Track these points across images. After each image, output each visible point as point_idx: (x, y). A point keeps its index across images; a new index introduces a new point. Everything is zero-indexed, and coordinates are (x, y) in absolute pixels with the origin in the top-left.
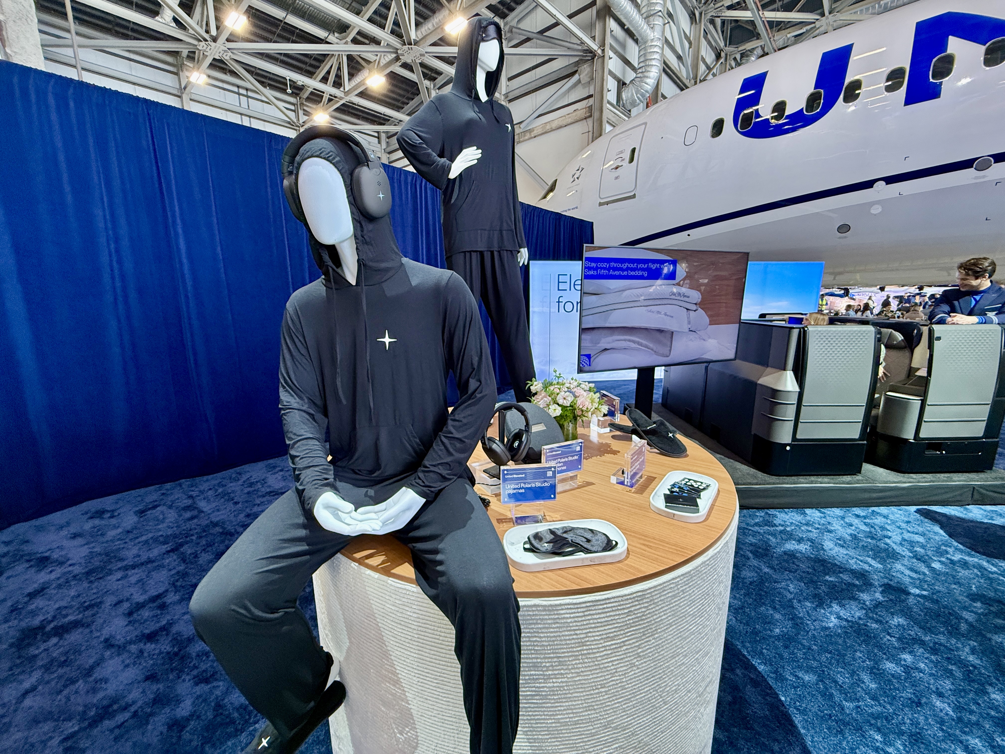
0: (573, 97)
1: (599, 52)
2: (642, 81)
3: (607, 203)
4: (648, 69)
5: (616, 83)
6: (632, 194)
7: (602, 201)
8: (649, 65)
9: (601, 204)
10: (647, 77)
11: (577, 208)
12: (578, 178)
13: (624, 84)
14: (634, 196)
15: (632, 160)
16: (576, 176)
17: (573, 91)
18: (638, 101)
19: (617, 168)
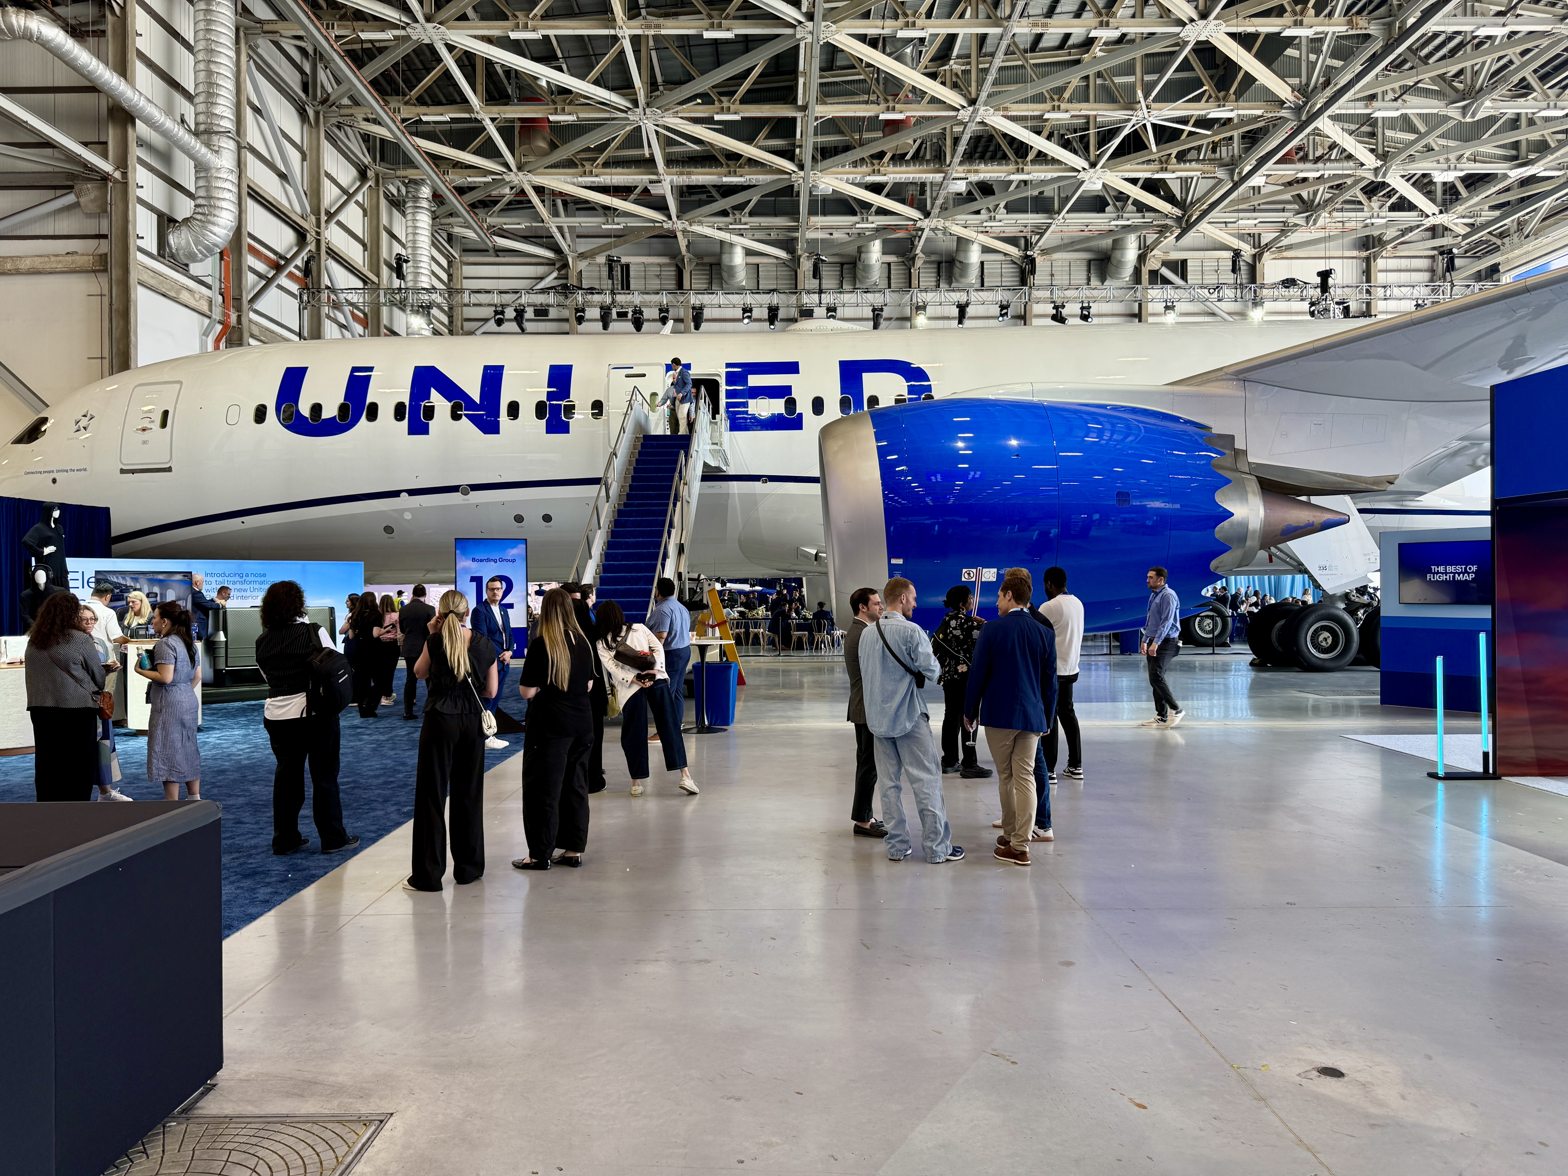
0: (64, 225)
1: (117, 175)
2: (206, 228)
3: (133, 472)
4: (216, 212)
5: (155, 217)
6: (167, 466)
7: (125, 468)
8: (215, 207)
9: (123, 471)
10: (214, 224)
11: (85, 470)
12: (85, 428)
13: (172, 221)
14: (169, 469)
15: (164, 425)
16: (81, 424)
17: (65, 214)
18: (200, 256)
19: (144, 430)
